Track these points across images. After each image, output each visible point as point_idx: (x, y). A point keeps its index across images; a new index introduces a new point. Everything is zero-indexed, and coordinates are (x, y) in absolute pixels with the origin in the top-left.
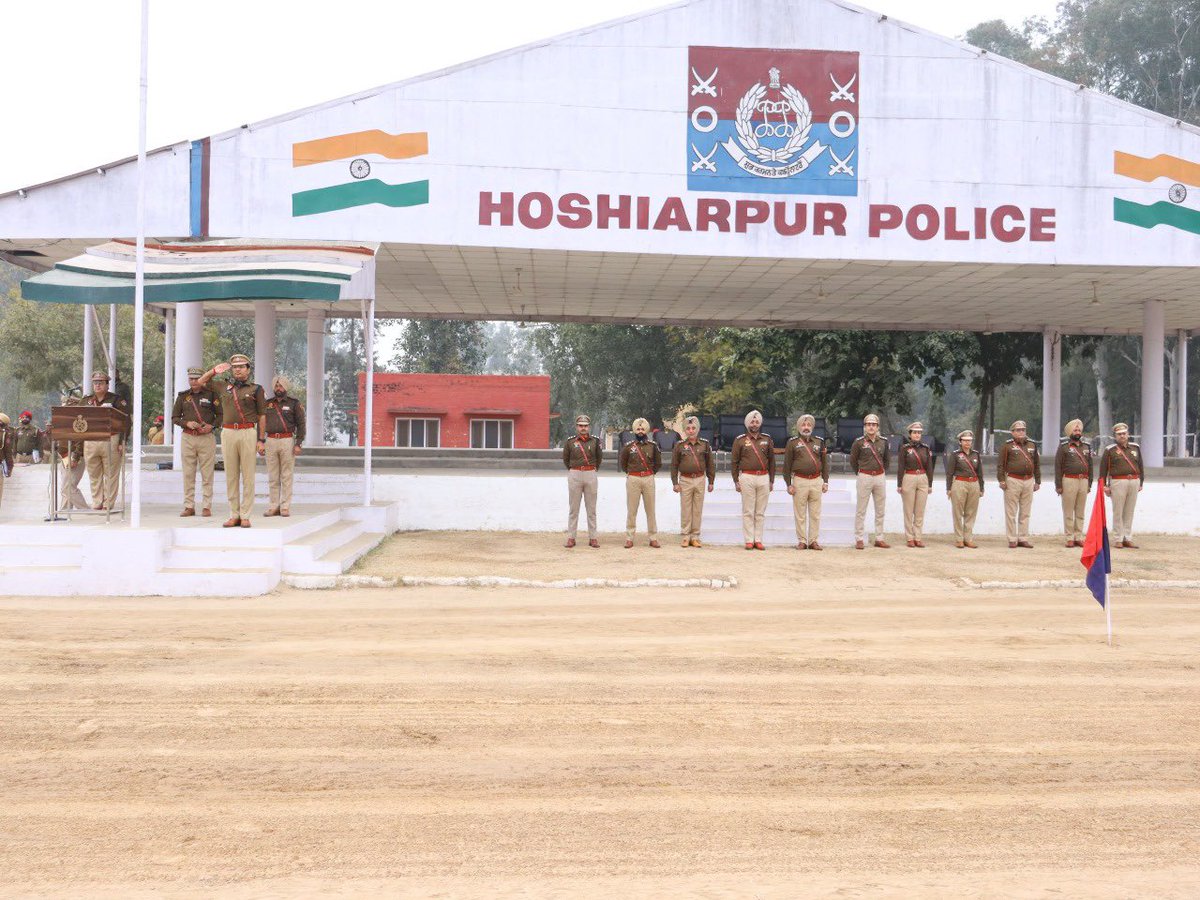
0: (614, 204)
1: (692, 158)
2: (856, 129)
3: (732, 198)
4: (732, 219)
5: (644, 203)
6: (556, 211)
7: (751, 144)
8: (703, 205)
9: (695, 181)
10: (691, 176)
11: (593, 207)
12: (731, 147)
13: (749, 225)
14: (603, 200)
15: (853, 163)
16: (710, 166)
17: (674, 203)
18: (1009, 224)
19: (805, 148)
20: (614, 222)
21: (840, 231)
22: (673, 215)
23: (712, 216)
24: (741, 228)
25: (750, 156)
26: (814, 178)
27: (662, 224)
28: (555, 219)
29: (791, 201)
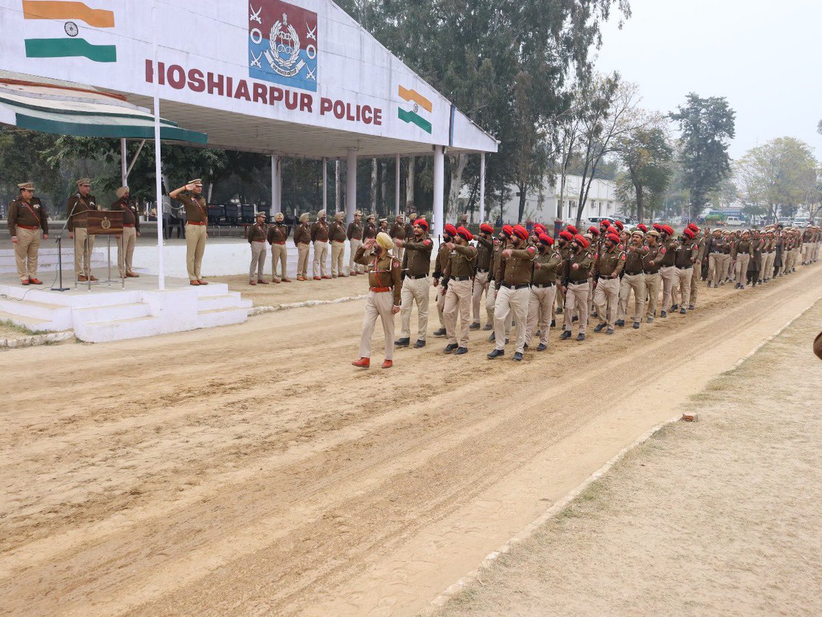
0: (216, 80)
1: (251, 59)
2: (316, 56)
3: (268, 84)
4: (268, 97)
5: (230, 80)
6: (187, 80)
7: (276, 55)
8: (256, 86)
9: (253, 72)
10: (250, 68)
11: (205, 79)
12: (267, 54)
13: (275, 101)
14: (210, 75)
15: (315, 74)
16: (259, 64)
17: (243, 84)
18: (368, 115)
19: (297, 61)
20: (216, 90)
21: (310, 110)
22: (243, 91)
23: (260, 94)
24: (272, 103)
25: (275, 62)
26: (300, 80)
27: (238, 96)
28: (186, 84)
29: (292, 90)
